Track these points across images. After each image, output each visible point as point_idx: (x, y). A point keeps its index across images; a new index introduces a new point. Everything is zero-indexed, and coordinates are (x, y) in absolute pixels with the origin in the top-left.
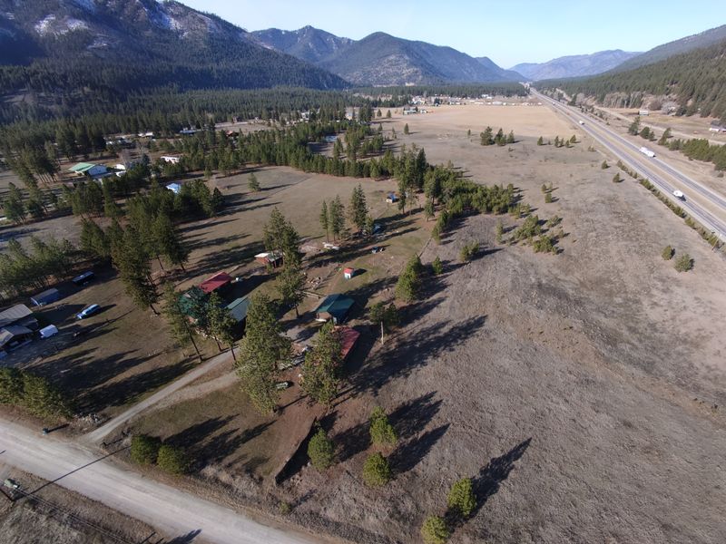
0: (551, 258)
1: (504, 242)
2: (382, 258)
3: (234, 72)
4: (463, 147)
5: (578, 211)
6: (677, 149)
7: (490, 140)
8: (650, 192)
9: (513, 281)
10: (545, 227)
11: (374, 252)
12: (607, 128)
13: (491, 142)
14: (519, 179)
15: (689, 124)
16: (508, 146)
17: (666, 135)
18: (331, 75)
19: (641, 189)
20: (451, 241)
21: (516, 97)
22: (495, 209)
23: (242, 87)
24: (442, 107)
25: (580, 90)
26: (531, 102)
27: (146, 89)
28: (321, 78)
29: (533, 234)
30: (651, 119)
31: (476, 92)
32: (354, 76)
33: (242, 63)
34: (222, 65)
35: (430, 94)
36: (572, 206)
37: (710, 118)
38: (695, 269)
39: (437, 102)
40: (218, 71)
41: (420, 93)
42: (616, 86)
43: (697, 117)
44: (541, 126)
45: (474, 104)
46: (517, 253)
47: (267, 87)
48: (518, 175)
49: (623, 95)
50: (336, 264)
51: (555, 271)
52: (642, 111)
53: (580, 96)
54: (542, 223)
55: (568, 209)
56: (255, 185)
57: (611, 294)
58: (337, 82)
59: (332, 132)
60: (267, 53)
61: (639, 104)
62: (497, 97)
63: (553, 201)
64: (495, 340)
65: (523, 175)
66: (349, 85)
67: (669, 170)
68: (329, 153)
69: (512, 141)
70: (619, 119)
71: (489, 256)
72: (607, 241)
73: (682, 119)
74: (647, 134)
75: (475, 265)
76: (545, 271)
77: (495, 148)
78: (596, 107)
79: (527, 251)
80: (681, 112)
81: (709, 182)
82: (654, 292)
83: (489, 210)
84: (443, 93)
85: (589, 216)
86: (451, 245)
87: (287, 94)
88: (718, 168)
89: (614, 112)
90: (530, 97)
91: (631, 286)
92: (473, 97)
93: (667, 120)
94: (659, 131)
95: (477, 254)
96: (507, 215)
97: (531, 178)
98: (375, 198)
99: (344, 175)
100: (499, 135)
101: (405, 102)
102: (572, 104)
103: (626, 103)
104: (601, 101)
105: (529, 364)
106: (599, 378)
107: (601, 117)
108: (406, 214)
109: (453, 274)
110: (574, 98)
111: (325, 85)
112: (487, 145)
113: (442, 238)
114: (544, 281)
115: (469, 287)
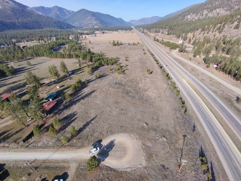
0: (122, 75)
1: (110, 73)
2: (71, 81)
3: (26, 23)
4: (107, 47)
5: (133, 63)
6: (164, 44)
7: (115, 44)
8: (151, 56)
9: (109, 83)
10: (123, 68)
11: (69, 80)
12: (149, 39)
13: (115, 45)
14: (121, 55)
16: (120, 46)
17: (162, 41)
18: (67, 24)
19: (150, 55)
20: (93, 74)
21: (128, 31)
22: (109, 64)
23: (30, 29)
24: (105, 34)
25: (146, 28)
28: (63, 25)
29: (119, 70)
30: (161, 36)
31: (116, 29)
32: (76, 24)
33: (29, 19)
34: (20, 20)
35: (102, 30)
36: (132, 62)
37: (174, 36)
38: (152, 74)
39: (103, 33)
40: (19, 23)
41: (98, 30)
42: (154, 27)
43: (171, 35)
45: (115, 33)
46: (113, 76)
47: (41, 28)
48: (121, 54)
49: (155, 30)
50: (55, 85)
51: (122, 79)
52: (159, 34)
53: (145, 31)
54: (122, 66)
55: (131, 62)
57: (133, 82)
58: (69, 26)
59: (63, 44)
60: (39, 16)
61: (159, 32)
62: (123, 31)
63: (127, 60)
64: (97, 97)
65: (122, 54)
66: (74, 27)
67: (160, 50)
68: (61, 51)
69: (122, 44)
71: (104, 77)
72: (137, 70)
73: (168, 36)
74: (158, 40)
75: (99, 80)
76: (119, 79)
77: (116, 47)
78: (148, 33)
79: (116, 74)
80: (168, 34)
81: (168, 52)
82: (143, 80)
84: (106, 30)
85: (135, 64)
86: (93, 75)
87: (49, 31)
88: (170, 49)
89: (153, 35)
90: (133, 31)
91: (138, 80)
92: (115, 31)
93: (165, 36)
94: (160, 39)
95: (101, 77)
96: (113, 65)
97: (124, 55)
98: (74, 64)
99: (64, 58)
100: (118, 43)
101: (93, 33)
102: (143, 32)
103: (156, 32)
104: (150, 31)
105: (104, 101)
106: (120, 101)
107: (149, 36)
108: (82, 68)
109: (92, 83)
110: (143, 31)
111: (65, 27)
112: (114, 46)
113: (91, 73)
114: (118, 81)
115: (95, 86)
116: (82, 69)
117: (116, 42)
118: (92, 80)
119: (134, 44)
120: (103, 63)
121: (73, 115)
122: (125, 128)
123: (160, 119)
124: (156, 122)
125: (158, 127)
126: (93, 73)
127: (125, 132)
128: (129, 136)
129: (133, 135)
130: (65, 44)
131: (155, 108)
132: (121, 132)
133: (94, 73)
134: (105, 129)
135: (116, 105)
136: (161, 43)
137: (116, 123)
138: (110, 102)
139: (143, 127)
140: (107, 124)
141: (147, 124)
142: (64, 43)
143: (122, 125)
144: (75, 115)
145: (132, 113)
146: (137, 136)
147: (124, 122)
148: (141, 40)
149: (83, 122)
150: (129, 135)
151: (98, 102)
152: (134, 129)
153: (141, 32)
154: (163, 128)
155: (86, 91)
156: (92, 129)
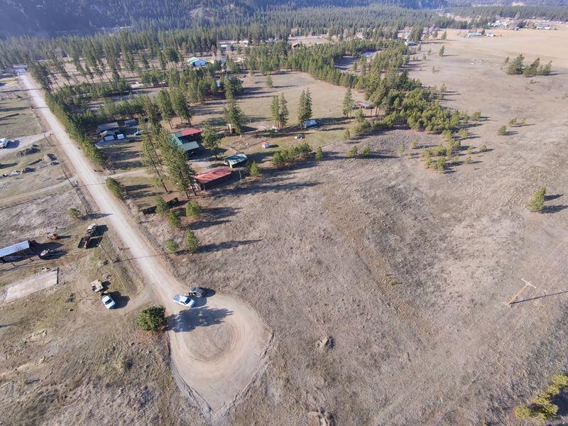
1: (407, 155)
2: (297, 142)
4: (487, 74)
5: (520, 147)
7: (519, 70)
9: (372, 179)
11: (296, 138)
16: (539, 78)
20: (357, 142)
22: (429, 128)
27: (271, 6)
29: (442, 154)
36: (521, 142)
46: (409, 165)
48: (508, 107)
51: (424, 184)
54: (466, 148)
55: (513, 144)
56: (270, 83)
57: (447, 210)
59: (372, 49)
64: (304, 202)
65: (514, 107)
69: (547, 73)
71: (379, 160)
72: (506, 175)
75: (354, 162)
76: (414, 181)
77: (520, 80)
79: (419, 165)
82: (485, 219)
83: (422, 127)
95: (369, 156)
97: (517, 111)
99: (338, 85)
100: (534, 65)
105: (306, 218)
106: (339, 240)
108: (347, 118)
109: (331, 162)
112: (514, 74)
113: (354, 139)
114: (401, 186)
115: (332, 172)
116: (346, 121)
117: (527, 62)
118: (339, 155)
120: (410, 120)
121: (230, 212)
122: (274, 307)
123: (385, 368)
124: (364, 364)
125: (349, 379)
126: (358, 139)
127: (266, 316)
128: (263, 330)
129: (270, 338)
130: (377, 48)
131: (414, 324)
132: (259, 311)
133: (363, 140)
134: (241, 278)
135: (318, 244)
137: (274, 282)
138: (316, 228)
139: (312, 343)
140: (255, 270)
141: (331, 344)
142: (375, 45)
143: (277, 296)
144: (232, 213)
145: (332, 289)
146: (275, 348)
147: (289, 294)
149: (228, 236)
150: (266, 329)
151: (294, 212)
152: (290, 328)
154: (362, 397)
155: (301, 175)
156: (226, 260)
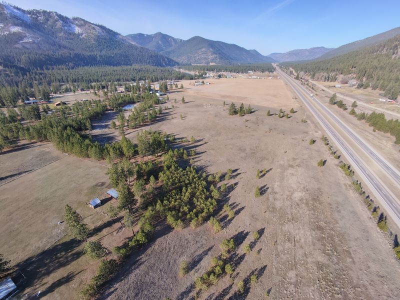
3: (110, 57)
12: (317, 99)
13: (235, 112)
14: (243, 155)
15: (366, 95)
16: (247, 117)
17: (354, 105)
18: (168, 59)
21: (267, 73)
23: (114, 65)
24: (221, 80)
25: (302, 69)
26: (273, 76)
28: (161, 60)
30: (343, 90)
31: (244, 70)
32: (182, 59)
33: (115, 51)
34: (103, 53)
37: (378, 91)
39: (220, 76)
40: (101, 56)
41: (213, 70)
42: (322, 68)
43: (369, 89)
44: (275, 96)
45: (241, 78)
47: (129, 65)
48: (244, 150)
49: (325, 74)
52: (337, 84)
53: (302, 74)
58: (171, 63)
60: (131, 46)
61: (334, 79)
62: (256, 73)
66: (178, 64)
69: (250, 111)
70: (323, 90)
73: (361, 91)
74: (341, 105)
78: (310, 81)
80: (360, 86)
81: (395, 159)
84: (226, 70)
87: (136, 70)
88: (397, 141)
89: (320, 85)
90: (275, 73)
92: (242, 73)
93: (352, 91)
94: (349, 101)
100: (242, 108)
101: (201, 77)
102: (297, 78)
103: (327, 79)
104: (313, 77)
107: (313, 88)
110: (298, 75)
111: (164, 64)
112: (233, 114)
119: (282, 115)
130: (135, 100)
136: (353, 113)
142: (133, 99)
148: (296, 99)
153: (294, 77)
